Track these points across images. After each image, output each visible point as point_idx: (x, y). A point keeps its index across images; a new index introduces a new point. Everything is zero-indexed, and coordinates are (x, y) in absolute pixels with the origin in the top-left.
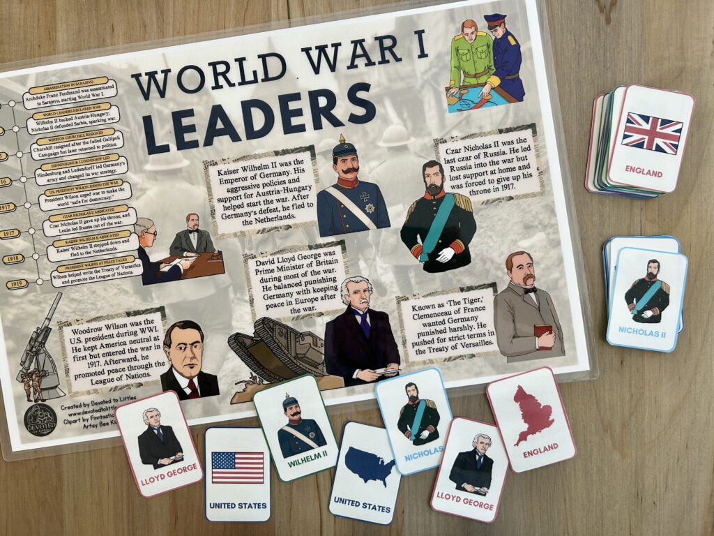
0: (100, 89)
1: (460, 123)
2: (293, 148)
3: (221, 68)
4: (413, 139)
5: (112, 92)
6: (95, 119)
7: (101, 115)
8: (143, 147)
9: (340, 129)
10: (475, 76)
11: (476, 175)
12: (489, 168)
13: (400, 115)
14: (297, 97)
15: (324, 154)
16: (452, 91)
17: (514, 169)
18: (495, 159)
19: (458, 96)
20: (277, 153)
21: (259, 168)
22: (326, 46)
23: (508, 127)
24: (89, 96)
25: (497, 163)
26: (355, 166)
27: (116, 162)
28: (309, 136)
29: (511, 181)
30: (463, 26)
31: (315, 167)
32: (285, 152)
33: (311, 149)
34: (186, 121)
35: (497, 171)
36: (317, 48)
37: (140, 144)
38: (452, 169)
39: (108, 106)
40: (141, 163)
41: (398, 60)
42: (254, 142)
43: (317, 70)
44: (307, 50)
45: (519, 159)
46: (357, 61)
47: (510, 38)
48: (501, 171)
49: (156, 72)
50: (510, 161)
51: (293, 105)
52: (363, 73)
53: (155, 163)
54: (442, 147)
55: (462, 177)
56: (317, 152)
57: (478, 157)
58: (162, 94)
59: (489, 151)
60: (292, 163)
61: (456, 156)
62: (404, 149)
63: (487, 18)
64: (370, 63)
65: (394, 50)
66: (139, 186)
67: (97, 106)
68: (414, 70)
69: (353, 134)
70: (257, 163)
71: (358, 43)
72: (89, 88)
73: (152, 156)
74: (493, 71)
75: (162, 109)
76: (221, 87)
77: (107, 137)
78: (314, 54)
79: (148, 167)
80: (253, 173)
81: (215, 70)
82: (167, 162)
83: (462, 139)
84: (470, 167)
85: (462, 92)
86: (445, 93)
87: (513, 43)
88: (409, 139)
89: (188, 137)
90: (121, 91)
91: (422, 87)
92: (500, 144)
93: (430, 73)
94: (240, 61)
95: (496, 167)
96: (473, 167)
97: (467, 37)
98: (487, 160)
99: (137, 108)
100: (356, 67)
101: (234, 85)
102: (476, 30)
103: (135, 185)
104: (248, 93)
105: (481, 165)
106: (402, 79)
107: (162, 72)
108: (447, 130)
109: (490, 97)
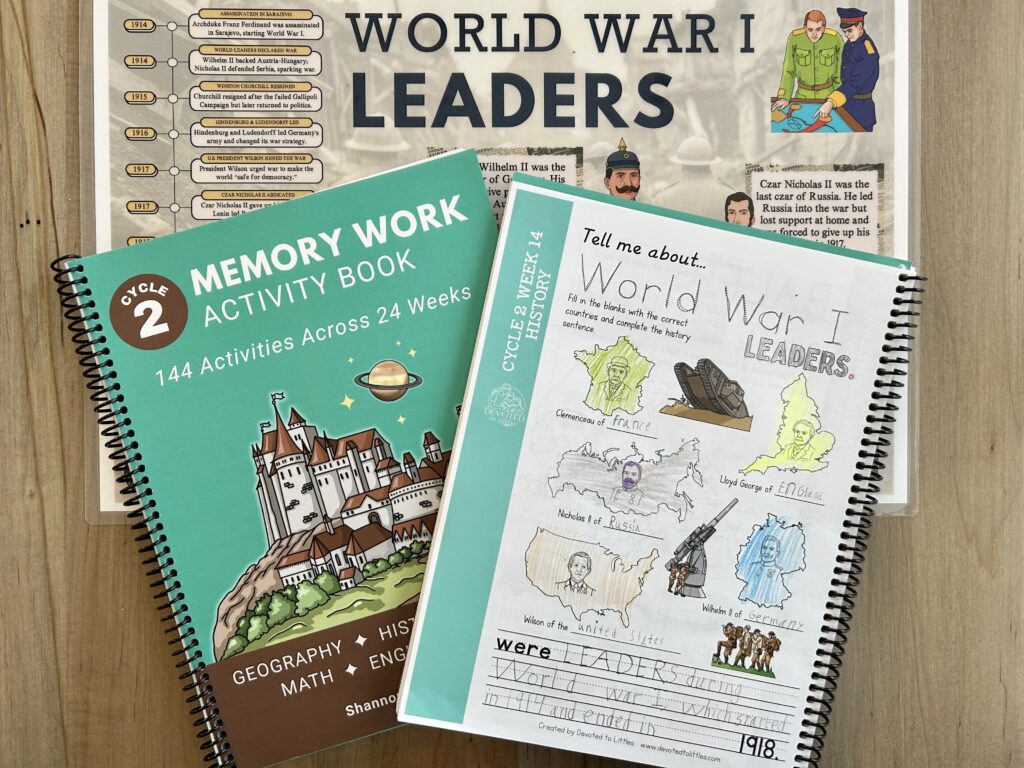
0: (299, 26)
1: (784, 147)
2: (553, 147)
3: (471, 24)
4: (718, 160)
5: (315, 33)
6: (286, 66)
7: (295, 62)
8: (347, 115)
9: (621, 131)
10: (814, 88)
11: (797, 221)
12: (814, 215)
13: (705, 125)
14: (569, 78)
15: (595, 161)
16: (779, 103)
17: (846, 221)
18: (824, 203)
19: (786, 111)
20: (530, 151)
21: (504, 168)
22: (619, 16)
23: (847, 163)
24: (282, 34)
25: (826, 209)
26: (635, 185)
27: (307, 130)
28: (578, 135)
29: (841, 237)
30: (807, 18)
31: (580, 178)
32: (542, 151)
33: (578, 151)
34: (412, 89)
35: (824, 220)
36: (606, 16)
37: (344, 110)
38: (765, 208)
39: (308, 51)
40: (343, 137)
41: (714, 50)
42: (502, 131)
43: (601, 47)
44: (592, 18)
45: (855, 209)
46: (658, 43)
47: (867, 44)
48: (830, 221)
49: (380, 16)
50: (843, 210)
51: (562, 89)
52: (663, 60)
53: (360, 139)
54: (756, 177)
55: (777, 221)
56: (585, 156)
57: (801, 197)
58: (385, 46)
59: (818, 192)
60: (550, 168)
61: (774, 192)
62: (704, 171)
63: (841, 11)
64: (674, 49)
65: (710, 35)
66: (334, 168)
67: (292, 49)
68: (732, 68)
69: (638, 141)
70: (501, 160)
71: (662, 18)
72: (285, 22)
73: (358, 129)
74: (839, 85)
75: (381, 68)
76: (468, 49)
77: (299, 94)
78: (601, 24)
79: (351, 144)
80: (493, 174)
81: (462, 24)
82: (378, 141)
83: (784, 170)
84: (790, 210)
85: (793, 107)
86: (770, 104)
87: (871, 51)
88: (712, 158)
89: (412, 111)
90: (328, 33)
91: (741, 91)
92: (833, 184)
93: (754, 74)
94: (499, 18)
95: (823, 215)
96: (794, 209)
97: (810, 34)
98: (814, 204)
99: (346, 60)
100: (656, 50)
101: (485, 49)
102: (824, 25)
103: (329, 165)
104: (503, 63)
105: (804, 209)
106: (715, 76)
107: (390, 16)
108: (766, 154)
109: (829, 119)
